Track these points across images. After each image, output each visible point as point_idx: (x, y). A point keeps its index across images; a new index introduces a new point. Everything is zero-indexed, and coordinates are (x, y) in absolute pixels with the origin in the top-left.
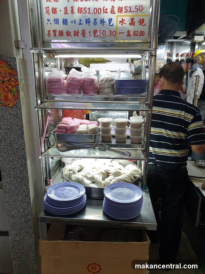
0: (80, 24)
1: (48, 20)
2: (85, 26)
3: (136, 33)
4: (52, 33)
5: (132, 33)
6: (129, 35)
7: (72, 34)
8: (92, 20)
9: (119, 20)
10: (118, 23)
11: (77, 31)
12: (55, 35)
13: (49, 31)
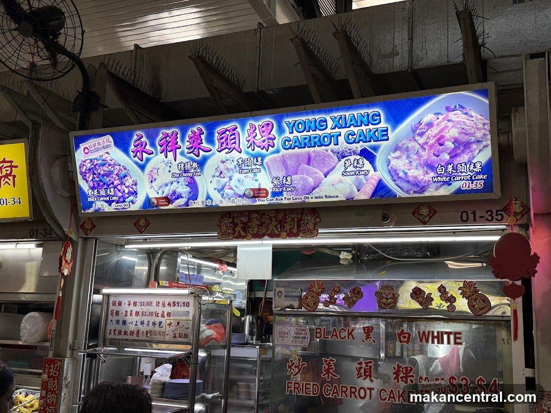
0: (136, 325)
1: (112, 321)
2: (140, 326)
3: (181, 335)
4: (112, 332)
5: (177, 335)
6: (175, 337)
7: (129, 334)
8: (146, 323)
9: (167, 324)
10: (167, 325)
11: (132, 331)
12: (115, 334)
13: (110, 330)
